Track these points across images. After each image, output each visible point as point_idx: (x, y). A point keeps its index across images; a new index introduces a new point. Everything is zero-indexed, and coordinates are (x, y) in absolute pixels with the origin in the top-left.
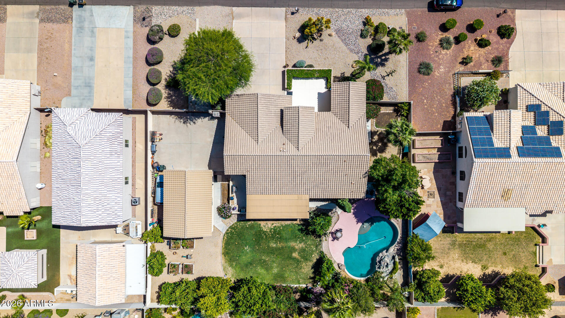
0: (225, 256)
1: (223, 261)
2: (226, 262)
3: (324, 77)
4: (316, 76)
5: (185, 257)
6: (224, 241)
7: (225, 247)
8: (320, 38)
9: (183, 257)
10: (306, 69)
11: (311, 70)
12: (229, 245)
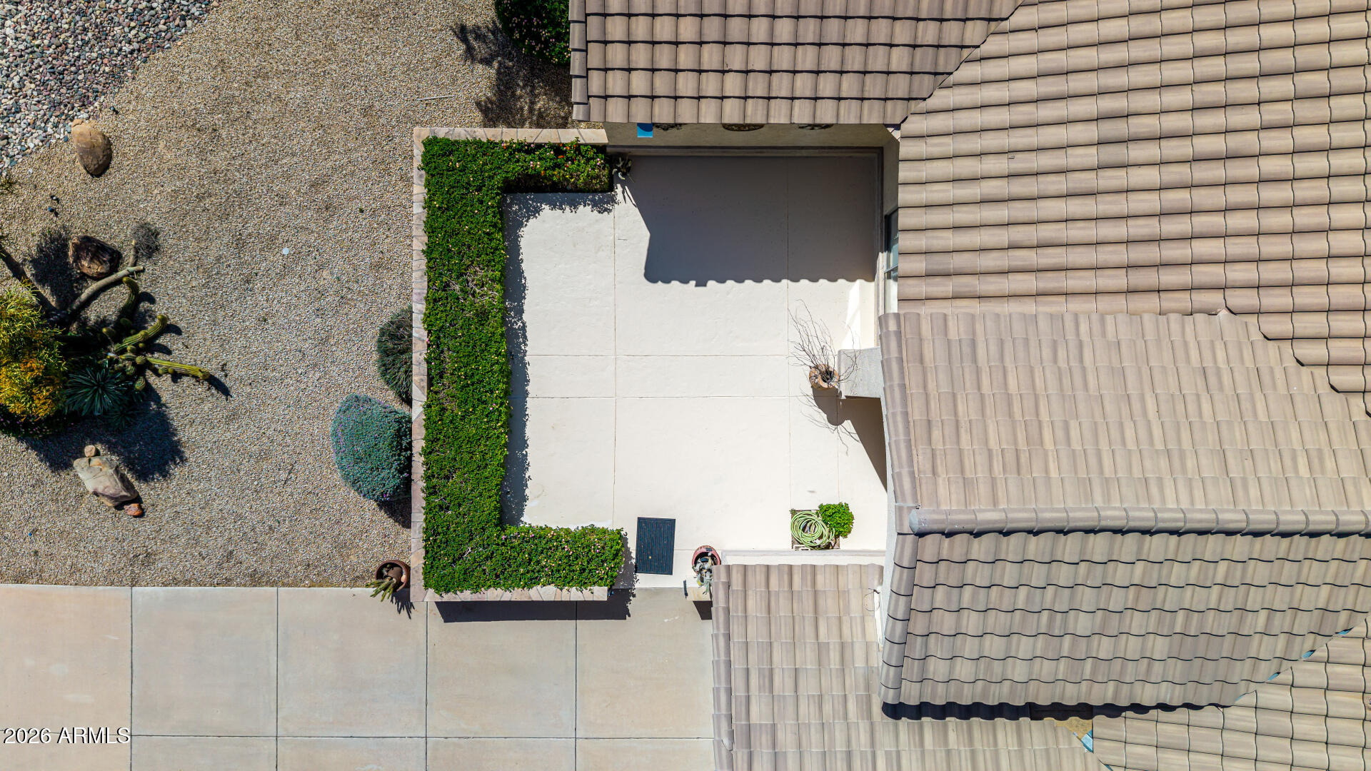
3: (502, 211)
4: (492, 296)
8: (129, 255)
10: (419, 396)
11: (435, 345)
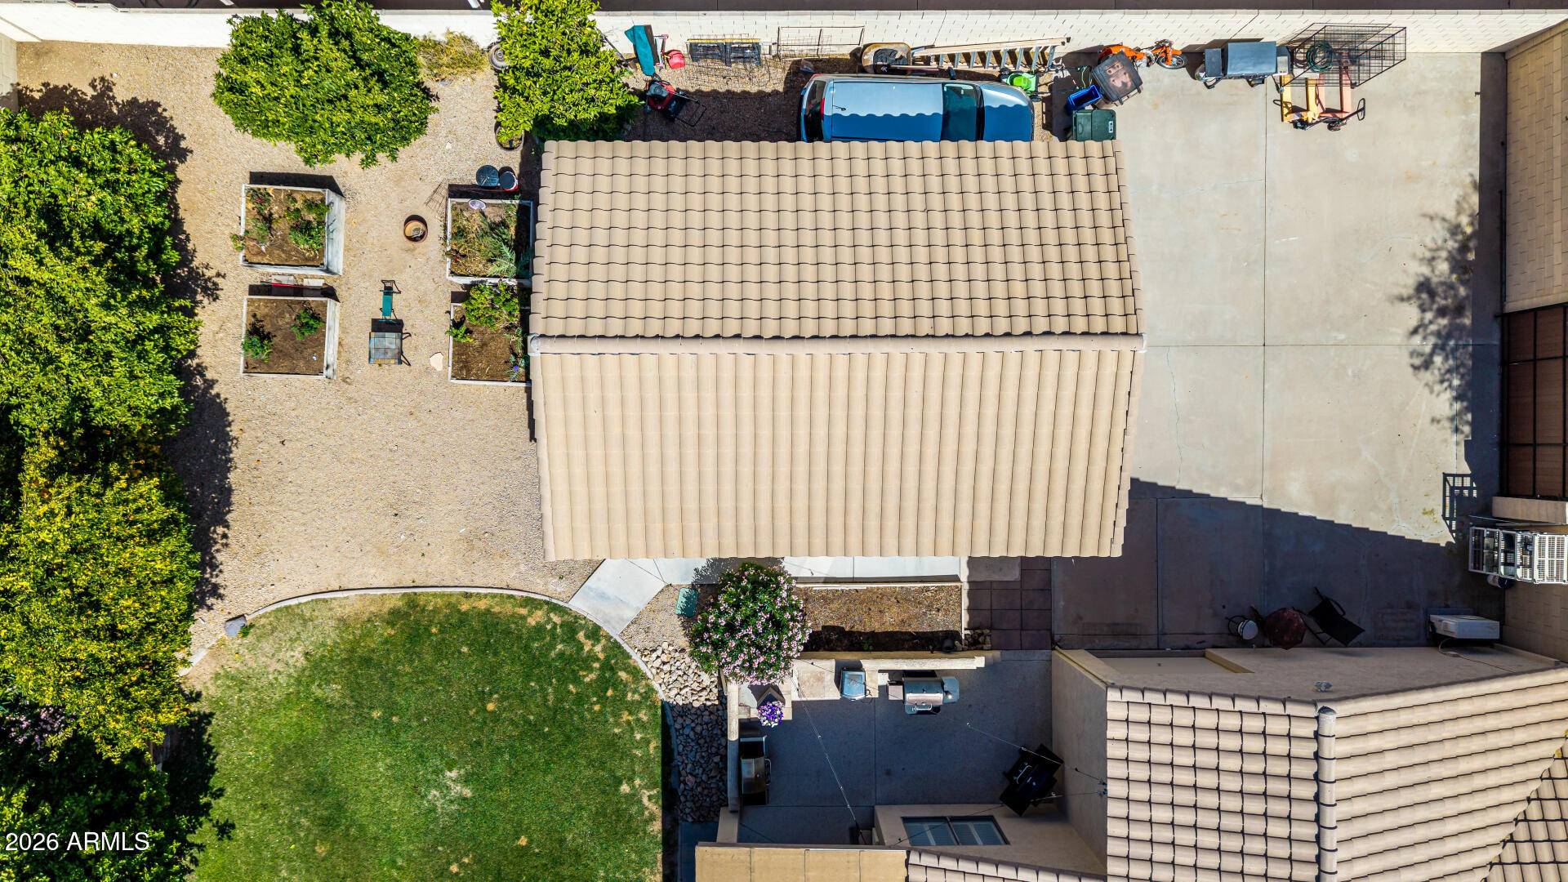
0: (394, 617)
1: (350, 604)
2: (343, 623)
5: (388, 308)
6: (508, 608)
7: (464, 618)
9: (388, 291)
12: (482, 649)
